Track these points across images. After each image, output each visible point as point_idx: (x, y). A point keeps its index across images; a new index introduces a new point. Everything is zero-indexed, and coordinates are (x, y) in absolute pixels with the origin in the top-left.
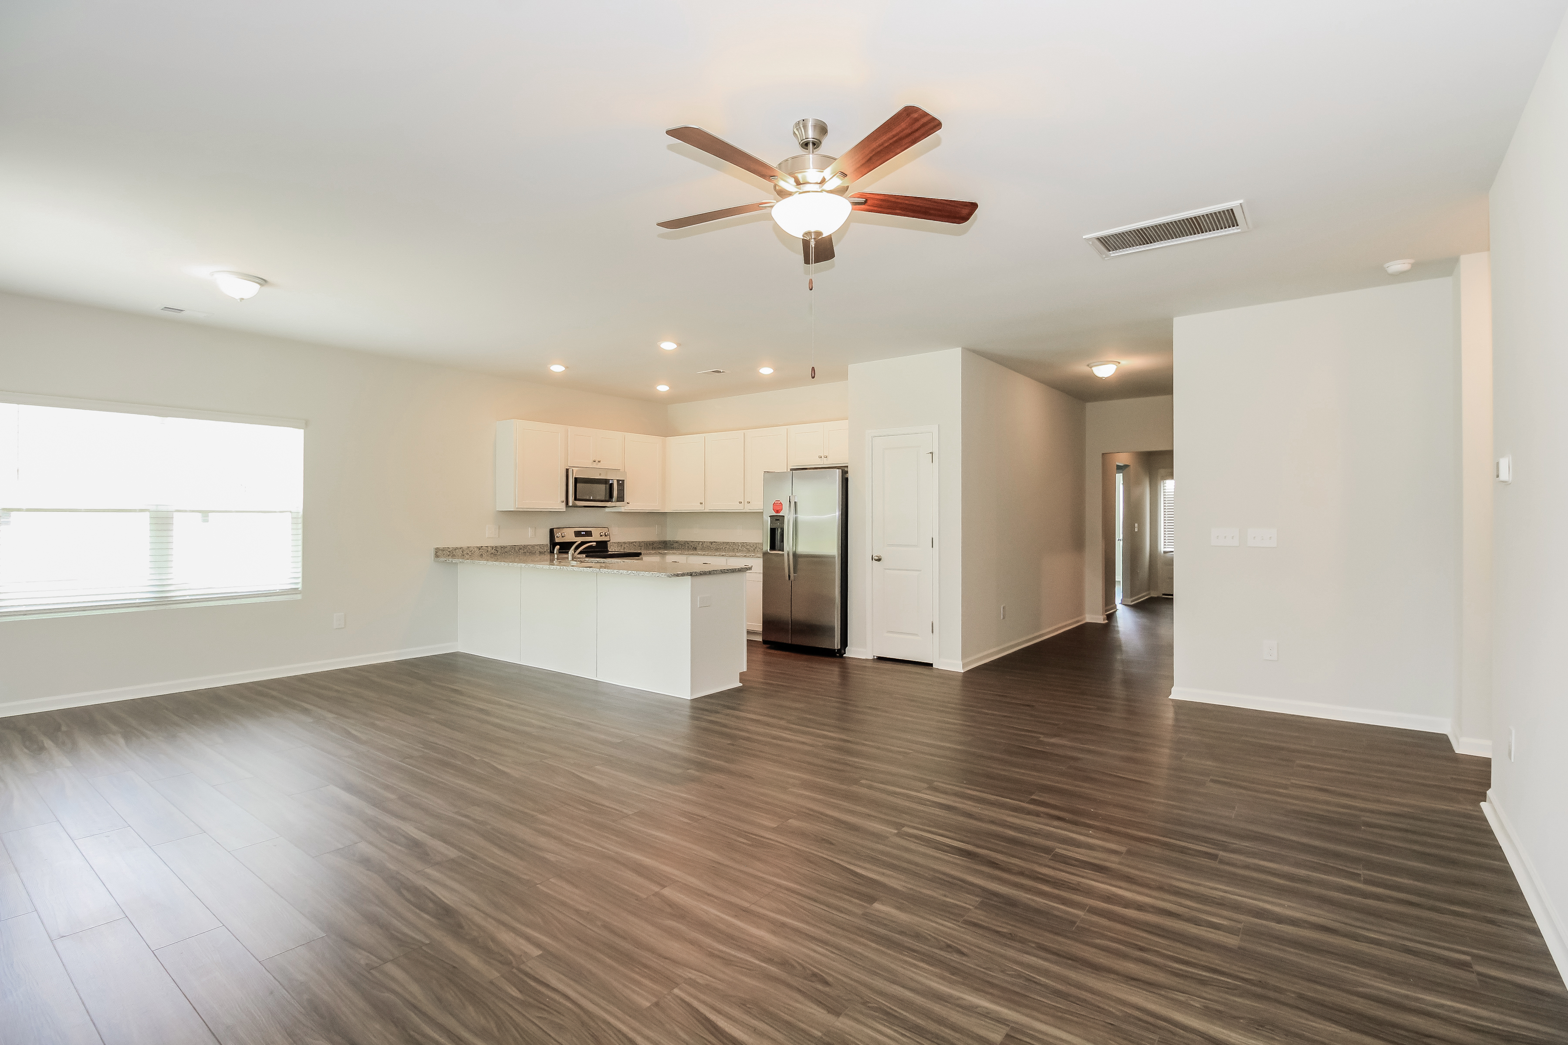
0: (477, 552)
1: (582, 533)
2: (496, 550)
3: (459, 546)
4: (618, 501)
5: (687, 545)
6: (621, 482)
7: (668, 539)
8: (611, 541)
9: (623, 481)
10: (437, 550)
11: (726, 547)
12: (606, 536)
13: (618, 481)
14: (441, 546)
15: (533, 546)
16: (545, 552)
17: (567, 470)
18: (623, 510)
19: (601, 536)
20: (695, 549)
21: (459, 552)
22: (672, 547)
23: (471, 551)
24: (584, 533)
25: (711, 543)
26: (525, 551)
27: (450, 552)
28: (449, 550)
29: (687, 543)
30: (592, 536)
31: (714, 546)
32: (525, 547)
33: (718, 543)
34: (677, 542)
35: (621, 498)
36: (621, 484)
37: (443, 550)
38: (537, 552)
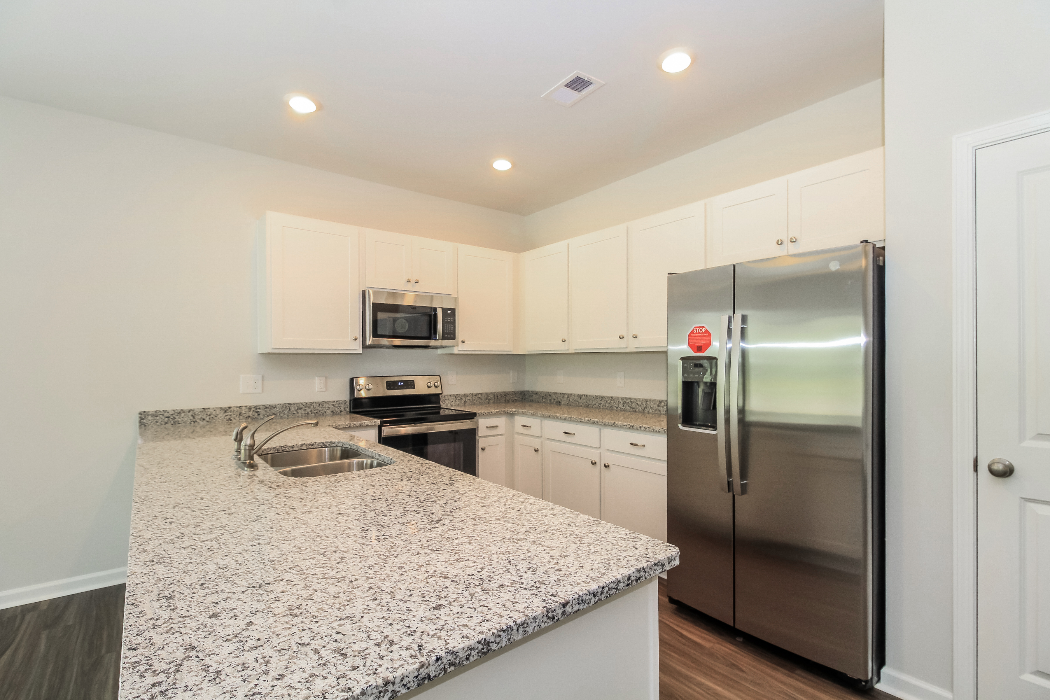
0: (221, 415)
1: (399, 384)
2: (257, 412)
3: (186, 407)
4: (444, 338)
5: (549, 398)
6: (449, 312)
7: (526, 388)
8: (443, 394)
9: (453, 311)
10: (143, 416)
11: (600, 404)
12: (436, 387)
13: (444, 310)
14: (151, 408)
15: (321, 404)
16: (341, 411)
17: (364, 293)
18: (456, 351)
19: (429, 387)
20: (559, 403)
21: (187, 418)
22: (531, 399)
23: (210, 415)
24: (403, 383)
25: (580, 396)
26: (308, 410)
27: (168, 417)
28: (166, 415)
29: (548, 395)
30: (414, 388)
31: (583, 401)
32: (308, 405)
33: (590, 398)
34: (537, 393)
35: (450, 334)
36: (450, 314)
37: (155, 414)
38: (329, 412)
